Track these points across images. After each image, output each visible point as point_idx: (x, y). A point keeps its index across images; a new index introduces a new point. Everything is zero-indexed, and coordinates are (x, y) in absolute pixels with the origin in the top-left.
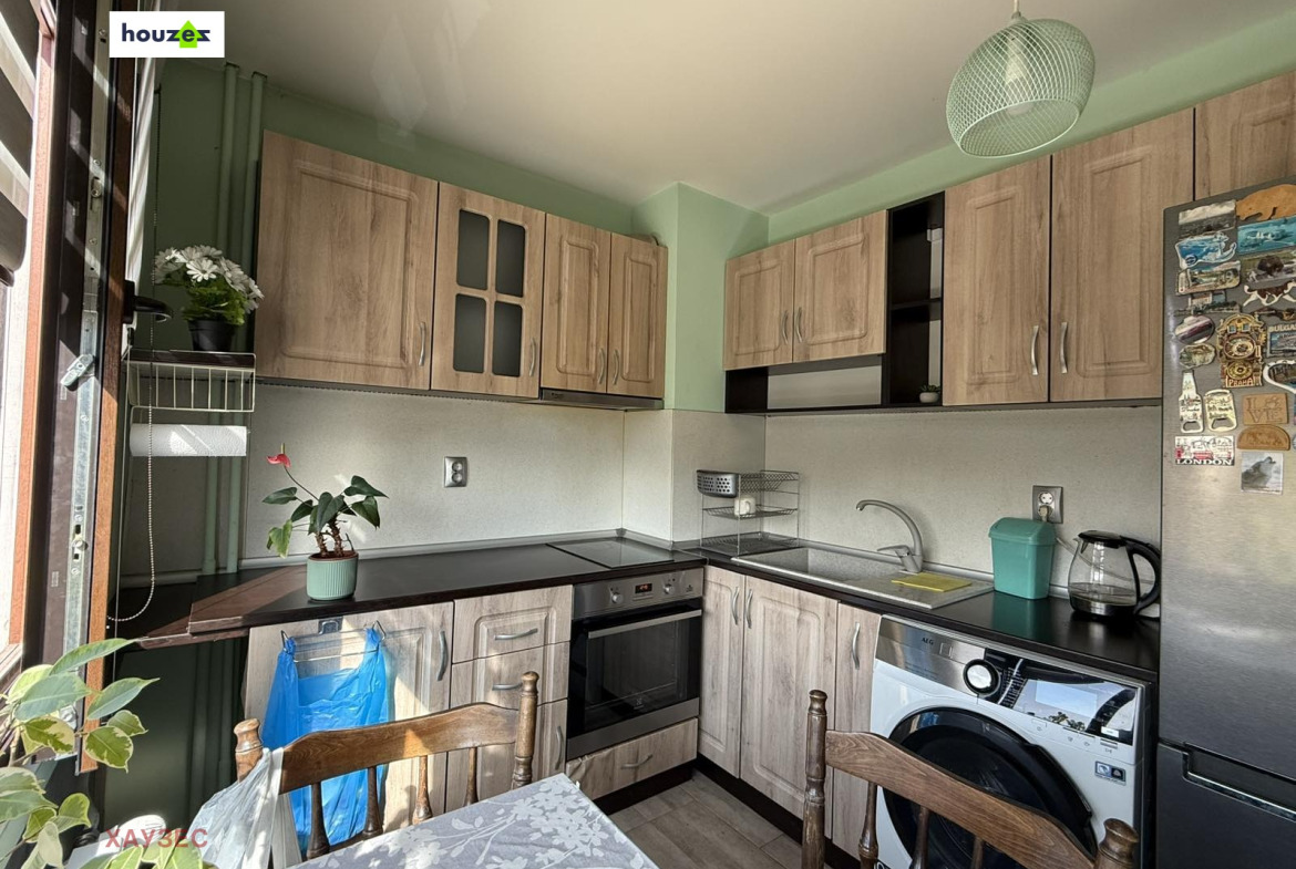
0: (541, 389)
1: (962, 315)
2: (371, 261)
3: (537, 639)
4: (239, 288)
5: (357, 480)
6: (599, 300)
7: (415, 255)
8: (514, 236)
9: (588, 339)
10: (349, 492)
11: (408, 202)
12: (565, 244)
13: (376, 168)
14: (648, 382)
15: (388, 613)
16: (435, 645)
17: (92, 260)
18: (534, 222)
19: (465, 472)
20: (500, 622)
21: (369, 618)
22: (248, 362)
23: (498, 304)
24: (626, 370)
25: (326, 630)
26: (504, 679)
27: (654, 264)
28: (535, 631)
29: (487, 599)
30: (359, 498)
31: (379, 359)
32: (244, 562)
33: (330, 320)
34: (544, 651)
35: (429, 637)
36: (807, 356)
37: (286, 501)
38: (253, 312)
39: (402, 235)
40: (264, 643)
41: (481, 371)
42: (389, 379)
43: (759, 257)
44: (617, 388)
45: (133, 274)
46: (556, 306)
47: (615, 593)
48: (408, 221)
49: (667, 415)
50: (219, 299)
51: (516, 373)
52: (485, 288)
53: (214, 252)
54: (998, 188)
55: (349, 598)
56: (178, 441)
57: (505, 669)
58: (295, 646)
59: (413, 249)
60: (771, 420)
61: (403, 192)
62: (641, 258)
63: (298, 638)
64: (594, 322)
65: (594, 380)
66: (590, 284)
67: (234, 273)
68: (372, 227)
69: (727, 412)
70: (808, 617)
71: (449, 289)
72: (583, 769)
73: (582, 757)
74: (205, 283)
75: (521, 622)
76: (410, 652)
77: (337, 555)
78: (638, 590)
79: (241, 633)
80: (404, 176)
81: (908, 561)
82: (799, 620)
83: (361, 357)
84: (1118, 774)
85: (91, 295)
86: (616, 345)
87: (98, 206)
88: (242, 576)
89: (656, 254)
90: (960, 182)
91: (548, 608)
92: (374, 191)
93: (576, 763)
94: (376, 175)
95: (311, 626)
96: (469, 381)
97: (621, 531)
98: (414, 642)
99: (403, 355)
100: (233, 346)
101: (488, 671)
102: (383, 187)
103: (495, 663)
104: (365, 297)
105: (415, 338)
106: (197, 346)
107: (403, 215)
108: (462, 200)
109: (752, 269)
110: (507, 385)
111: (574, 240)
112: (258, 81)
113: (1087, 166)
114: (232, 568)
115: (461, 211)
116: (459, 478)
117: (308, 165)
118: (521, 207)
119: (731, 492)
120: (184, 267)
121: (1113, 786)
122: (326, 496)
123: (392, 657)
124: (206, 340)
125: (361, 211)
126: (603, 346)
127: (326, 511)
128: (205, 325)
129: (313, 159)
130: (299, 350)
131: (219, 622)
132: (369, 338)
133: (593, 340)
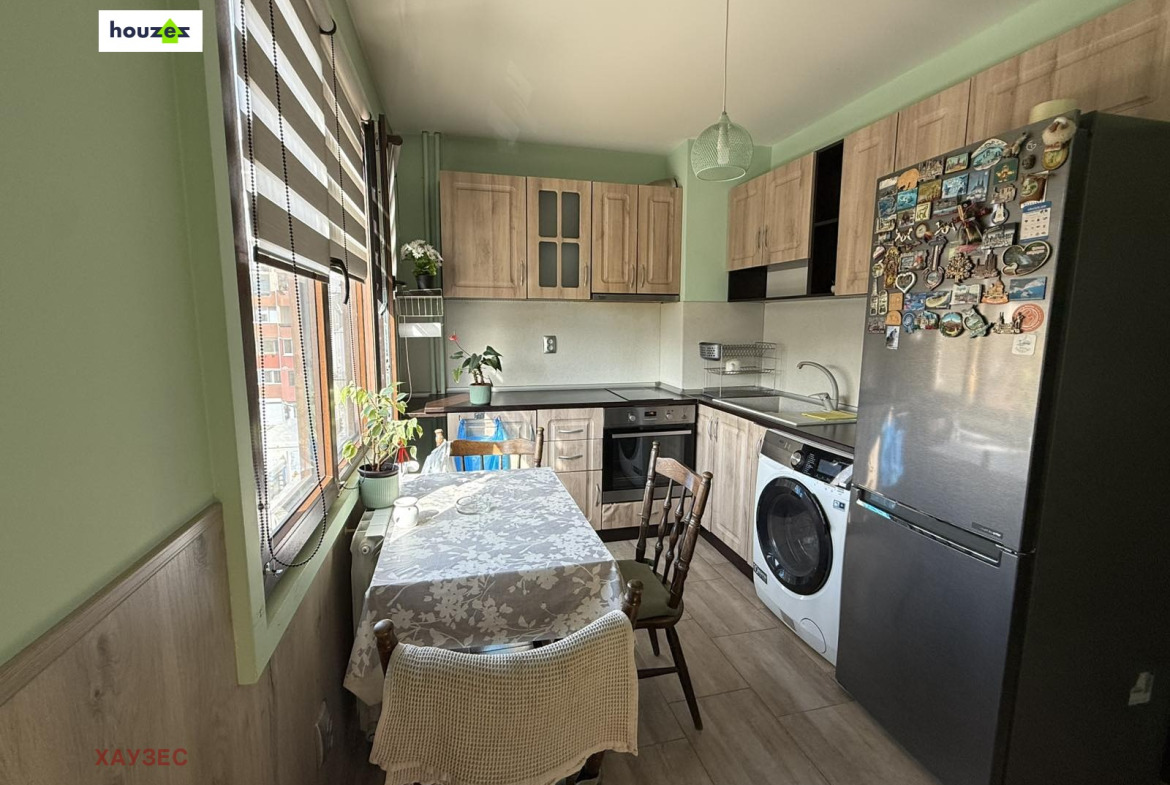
0: (592, 294)
1: (848, 230)
2: (493, 230)
3: (583, 435)
4: (433, 258)
5: (489, 348)
6: (630, 232)
7: (516, 223)
8: (572, 199)
9: (623, 259)
10: (485, 354)
11: (510, 193)
12: (606, 200)
13: (493, 177)
14: (667, 284)
15: (505, 413)
16: (528, 431)
17: (383, 270)
18: (584, 188)
19: (555, 344)
20: (561, 424)
21: (496, 414)
22: (438, 293)
23: (564, 244)
24: (651, 277)
25: (478, 417)
26: (565, 452)
27: (672, 200)
28: (582, 431)
29: (554, 411)
30: (490, 357)
31: (500, 284)
32: (448, 390)
33: (475, 265)
34: (588, 443)
35: (525, 427)
36: (769, 261)
37: (458, 358)
38: (441, 267)
39: (508, 212)
40: (453, 419)
41: (555, 286)
42: (506, 294)
43: (747, 186)
44: (644, 290)
45: (394, 273)
46: (600, 241)
47: (632, 415)
48: (511, 204)
49: (680, 305)
50: (426, 265)
51: (576, 285)
52: (556, 236)
53: (423, 242)
54: (870, 137)
55: (489, 404)
56: (415, 331)
57: (565, 448)
58: (464, 422)
59: (514, 219)
60: (768, 305)
61: (508, 188)
62: (661, 199)
63: (467, 420)
64: (627, 247)
65: (628, 286)
66: (624, 223)
67: (431, 251)
68: (493, 212)
69: (729, 301)
70: (742, 433)
71: (535, 239)
72: (612, 510)
73: (612, 503)
74: (419, 258)
75: (574, 425)
76: (516, 433)
77: (483, 384)
78: (647, 414)
79: (444, 415)
80: (507, 178)
81: (826, 403)
82: (738, 435)
83: (491, 284)
84: (842, 506)
85: (384, 283)
86: (643, 262)
87: (383, 251)
88: (447, 395)
89: (673, 194)
90: (852, 132)
91: (589, 419)
92: (493, 191)
93: (608, 506)
94: (493, 182)
95: (471, 415)
96: (548, 292)
97: (659, 384)
98: (518, 428)
99: (512, 281)
100: (435, 285)
101: (556, 448)
102: (497, 187)
103: (560, 445)
104: (491, 251)
105: (518, 271)
106: (419, 288)
107: (508, 200)
108: (540, 186)
109: (743, 196)
110: (571, 292)
111: (612, 195)
112: (437, 136)
113: (916, 121)
114: (443, 392)
115: (540, 191)
116: (551, 348)
117: (460, 184)
118: (575, 181)
119: (716, 356)
120: (411, 253)
121: (839, 512)
122: (475, 355)
123: (507, 434)
124: (422, 285)
125: (486, 203)
126: (633, 263)
127: (474, 363)
128: (422, 277)
129: (463, 180)
130: (462, 283)
131: (436, 409)
132: (494, 273)
133: (627, 260)
